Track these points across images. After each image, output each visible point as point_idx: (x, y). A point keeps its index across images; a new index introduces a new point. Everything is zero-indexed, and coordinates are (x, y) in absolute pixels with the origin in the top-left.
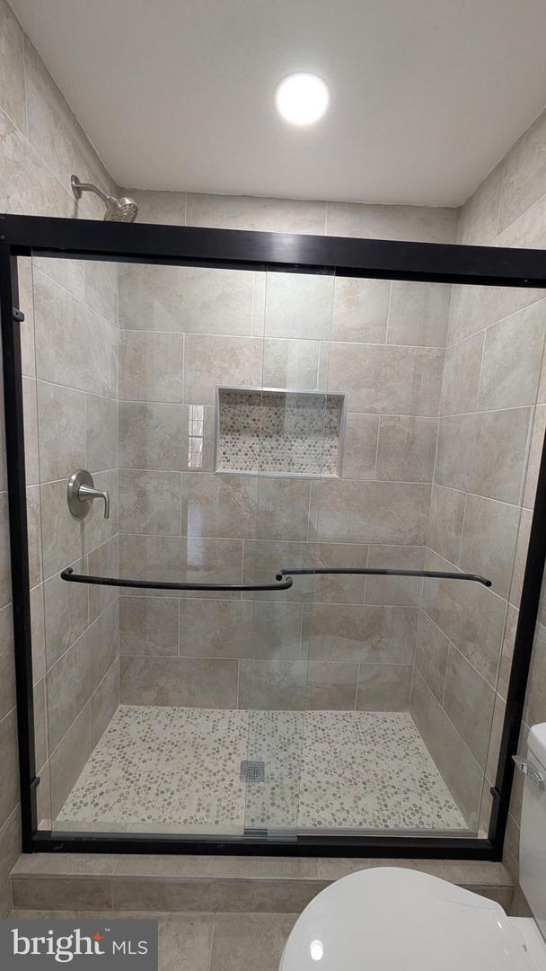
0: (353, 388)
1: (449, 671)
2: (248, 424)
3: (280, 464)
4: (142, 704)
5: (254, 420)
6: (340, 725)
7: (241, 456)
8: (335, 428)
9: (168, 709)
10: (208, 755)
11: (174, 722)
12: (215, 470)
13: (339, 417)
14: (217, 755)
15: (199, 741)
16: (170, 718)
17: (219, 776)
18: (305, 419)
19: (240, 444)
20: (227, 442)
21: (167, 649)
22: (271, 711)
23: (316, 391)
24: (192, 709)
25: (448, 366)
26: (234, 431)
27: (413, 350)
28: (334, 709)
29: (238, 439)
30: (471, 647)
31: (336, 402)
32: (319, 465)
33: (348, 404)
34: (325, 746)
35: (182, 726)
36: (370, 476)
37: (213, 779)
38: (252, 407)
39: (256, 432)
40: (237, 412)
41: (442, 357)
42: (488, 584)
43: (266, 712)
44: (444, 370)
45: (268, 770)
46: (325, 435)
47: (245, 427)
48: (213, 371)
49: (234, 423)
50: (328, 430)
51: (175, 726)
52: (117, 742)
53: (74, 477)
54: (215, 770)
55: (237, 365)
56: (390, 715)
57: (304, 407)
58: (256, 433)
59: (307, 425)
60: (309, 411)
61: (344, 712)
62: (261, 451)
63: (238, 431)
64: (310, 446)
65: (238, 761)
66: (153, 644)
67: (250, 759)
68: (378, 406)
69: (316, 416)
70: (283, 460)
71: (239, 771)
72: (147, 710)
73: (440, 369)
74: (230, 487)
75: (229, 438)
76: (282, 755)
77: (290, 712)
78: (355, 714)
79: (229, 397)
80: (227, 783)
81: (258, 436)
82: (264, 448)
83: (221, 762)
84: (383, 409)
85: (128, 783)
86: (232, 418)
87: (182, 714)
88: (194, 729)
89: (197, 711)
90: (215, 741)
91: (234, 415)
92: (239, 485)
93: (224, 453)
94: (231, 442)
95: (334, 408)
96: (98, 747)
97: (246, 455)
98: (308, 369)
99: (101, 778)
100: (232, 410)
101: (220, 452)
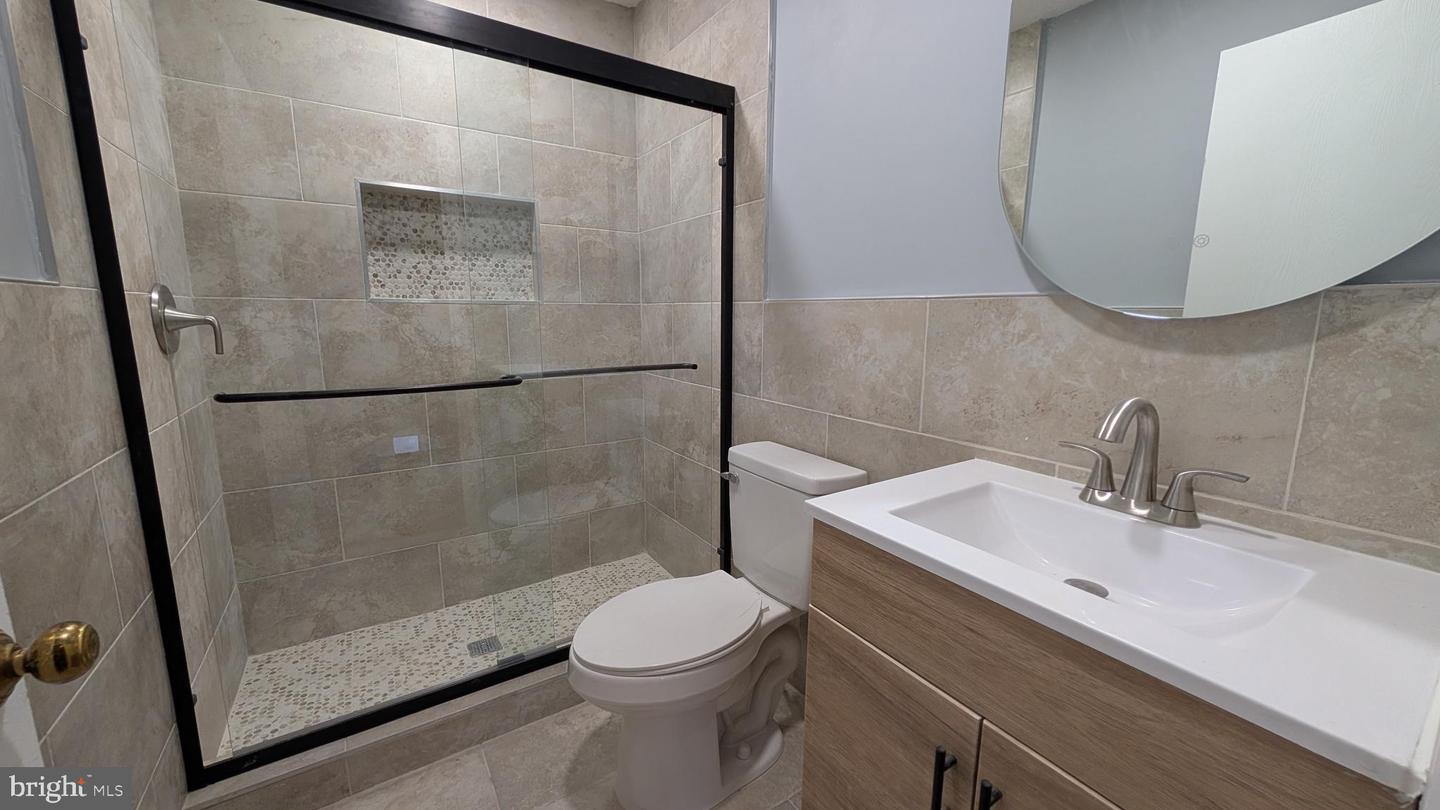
0: (543, 195)
1: (677, 481)
2: (406, 235)
3: (461, 289)
4: (291, 644)
5: (415, 231)
6: (577, 583)
7: (402, 279)
8: (526, 244)
9: (340, 637)
10: (420, 654)
11: (354, 645)
12: (368, 295)
13: (530, 229)
14: (435, 650)
15: (399, 648)
16: (345, 643)
17: (444, 663)
18: (486, 232)
19: (397, 263)
20: (378, 260)
21: (324, 555)
22: (491, 596)
23: (499, 195)
24: (376, 626)
25: (641, 179)
26: (386, 244)
27: (604, 157)
28: (567, 572)
29: (395, 256)
30: (691, 446)
31: (525, 211)
32: (512, 290)
33: (541, 214)
34: (566, 602)
35: (369, 644)
36: (576, 297)
37: (435, 668)
38: (410, 213)
39: (419, 246)
40: (387, 218)
41: (634, 168)
42: (695, 367)
43: (484, 598)
44: (638, 182)
45: (501, 640)
46: (515, 252)
47: (402, 240)
48: (346, 158)
49: (385, 234)
50: (518, 246)
51: (358, 647)
52: (271, 687)
53: (155, 296)
54: (437, 660)
55: (384, 154)
56: (627, 561)
57: (484, 216)
58: (422, 247)
59: (490, 239)
60: (492, 222)
61: (579, 572)
62: (431, 272)
63: (393, 245)
64: (497, 266)
65: (463, 647)
66: (295, 553)
67: (478, 639)
68: (573, 217)
69: (500, 227)
70: (463, 284)
71: (468, 652)
72: (301, 648)
73: (634, 181)
74: (395, 317)
75: (380, 254)
76: (516, 624)
77: (514, 590)
78: (591, 570)
79: (374, 197)
80: (456, 663)
81: (423, 252)
82: (434, 268)
83: (441, 655)
84: (580, 221)
85: (314, 710)
86: (380, 228)
87: (363, 634)
88: (389, 641)
89: (385, 627)
90: (424, 641)
91: (384, 223)
92: (407, 316)
93: (375, 276)
94: (384, 261)
95: (521, 219)
96: (238, 700)
97: (409, 277)
98: (485, 167)
99: (265, 721)
100: (380, 217)
101: (370, 274)
